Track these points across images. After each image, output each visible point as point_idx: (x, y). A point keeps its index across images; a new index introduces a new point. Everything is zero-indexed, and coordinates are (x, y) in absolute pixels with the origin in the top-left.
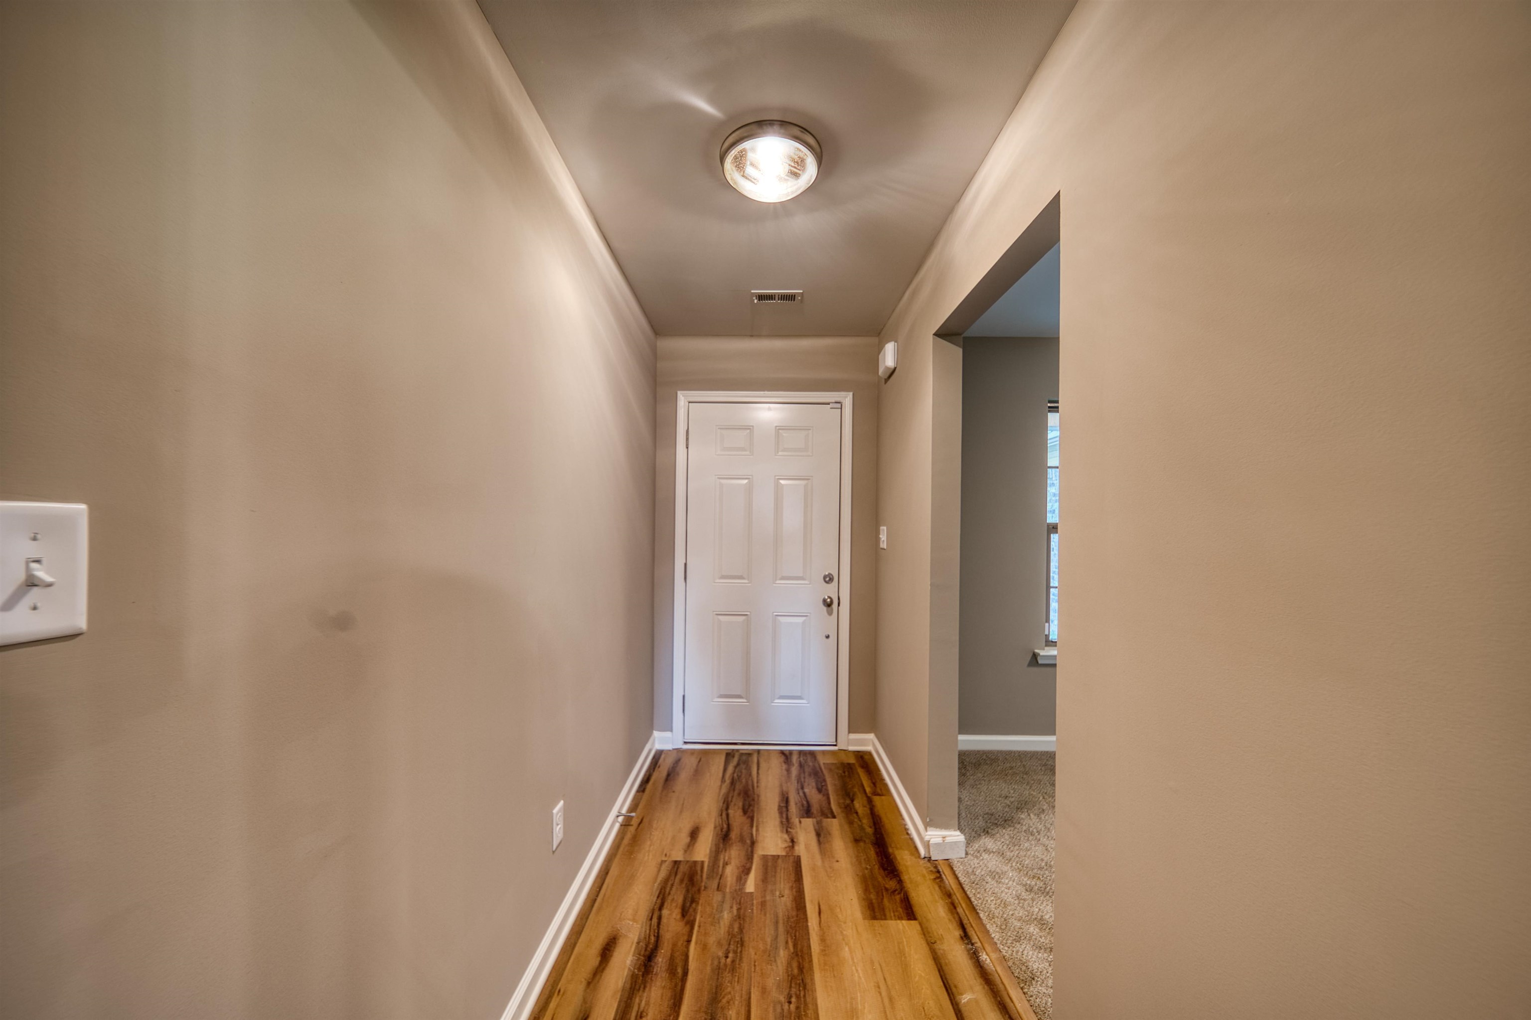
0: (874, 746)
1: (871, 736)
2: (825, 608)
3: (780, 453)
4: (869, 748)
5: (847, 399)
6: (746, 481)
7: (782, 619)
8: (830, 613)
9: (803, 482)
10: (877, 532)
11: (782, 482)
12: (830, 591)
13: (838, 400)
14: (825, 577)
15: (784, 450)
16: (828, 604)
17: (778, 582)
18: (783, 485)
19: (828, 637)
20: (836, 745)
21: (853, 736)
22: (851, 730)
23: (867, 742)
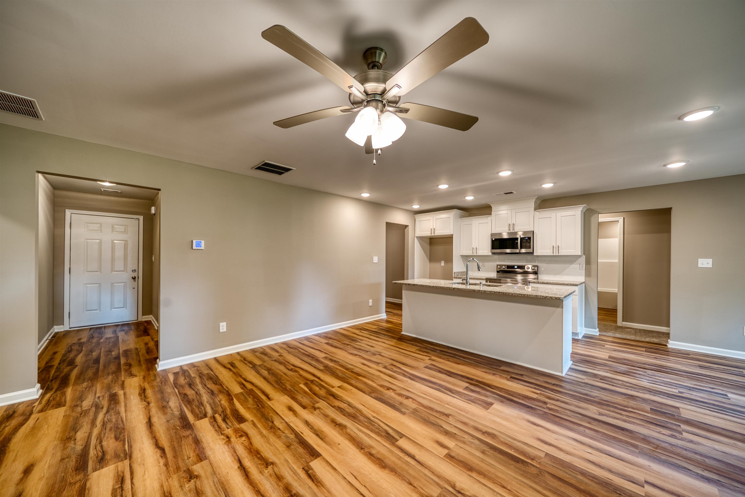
0: (152, 318)
1: (151, 316)
2: (133, 280)
3: (114, 232)
4: (150, 319)
5: (141, 218)
6: (98, 241)
7: (115, 284)
8: (135, 281)
9: (124, 242)
10: (152, 257)
11: (115, 241)
12: (135, 274)
13: (138, 218)
14: (132, 271)
15: (115, 231)
16: (134, 278)
17: (113, 272)
18: (115, 243)
19: (134, 288)
20: (137, 320)
21: (144, 317)
22: (143, 315)
23: (150, 318)
